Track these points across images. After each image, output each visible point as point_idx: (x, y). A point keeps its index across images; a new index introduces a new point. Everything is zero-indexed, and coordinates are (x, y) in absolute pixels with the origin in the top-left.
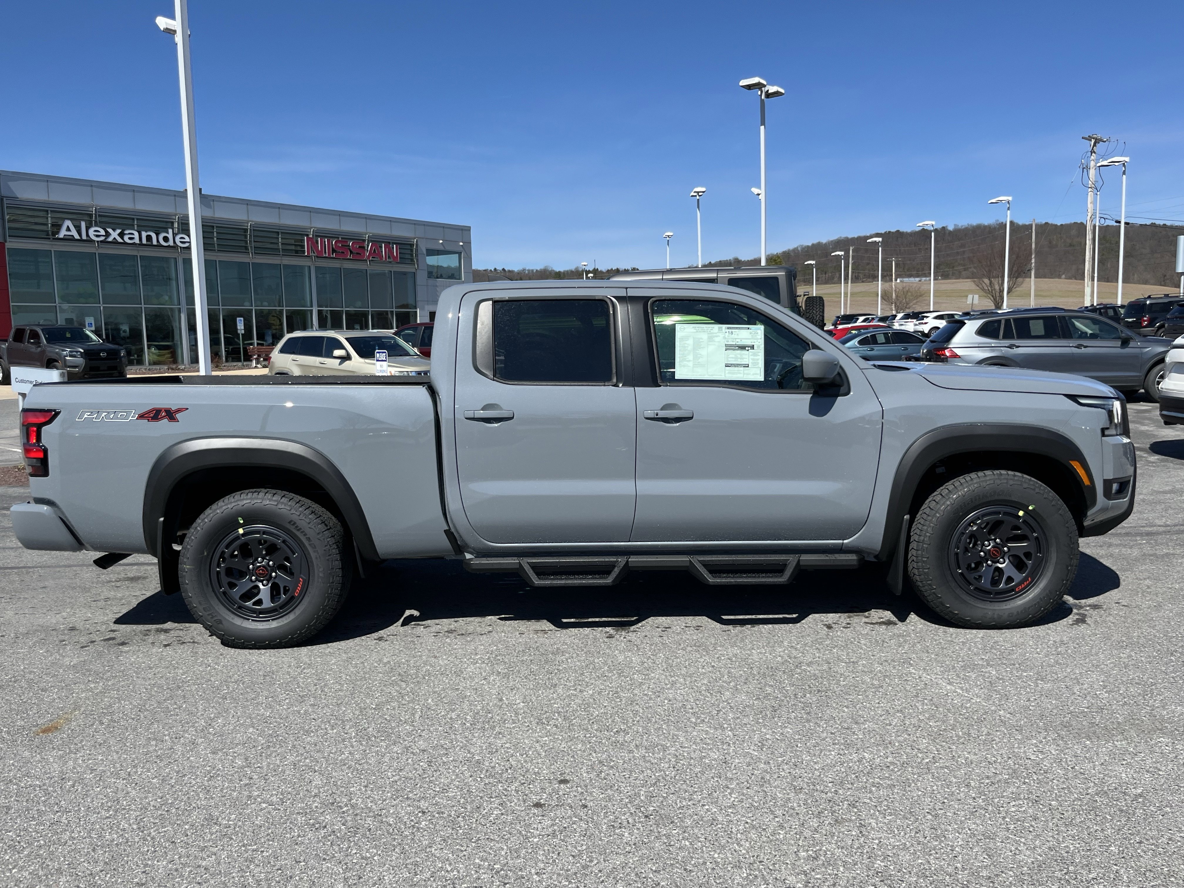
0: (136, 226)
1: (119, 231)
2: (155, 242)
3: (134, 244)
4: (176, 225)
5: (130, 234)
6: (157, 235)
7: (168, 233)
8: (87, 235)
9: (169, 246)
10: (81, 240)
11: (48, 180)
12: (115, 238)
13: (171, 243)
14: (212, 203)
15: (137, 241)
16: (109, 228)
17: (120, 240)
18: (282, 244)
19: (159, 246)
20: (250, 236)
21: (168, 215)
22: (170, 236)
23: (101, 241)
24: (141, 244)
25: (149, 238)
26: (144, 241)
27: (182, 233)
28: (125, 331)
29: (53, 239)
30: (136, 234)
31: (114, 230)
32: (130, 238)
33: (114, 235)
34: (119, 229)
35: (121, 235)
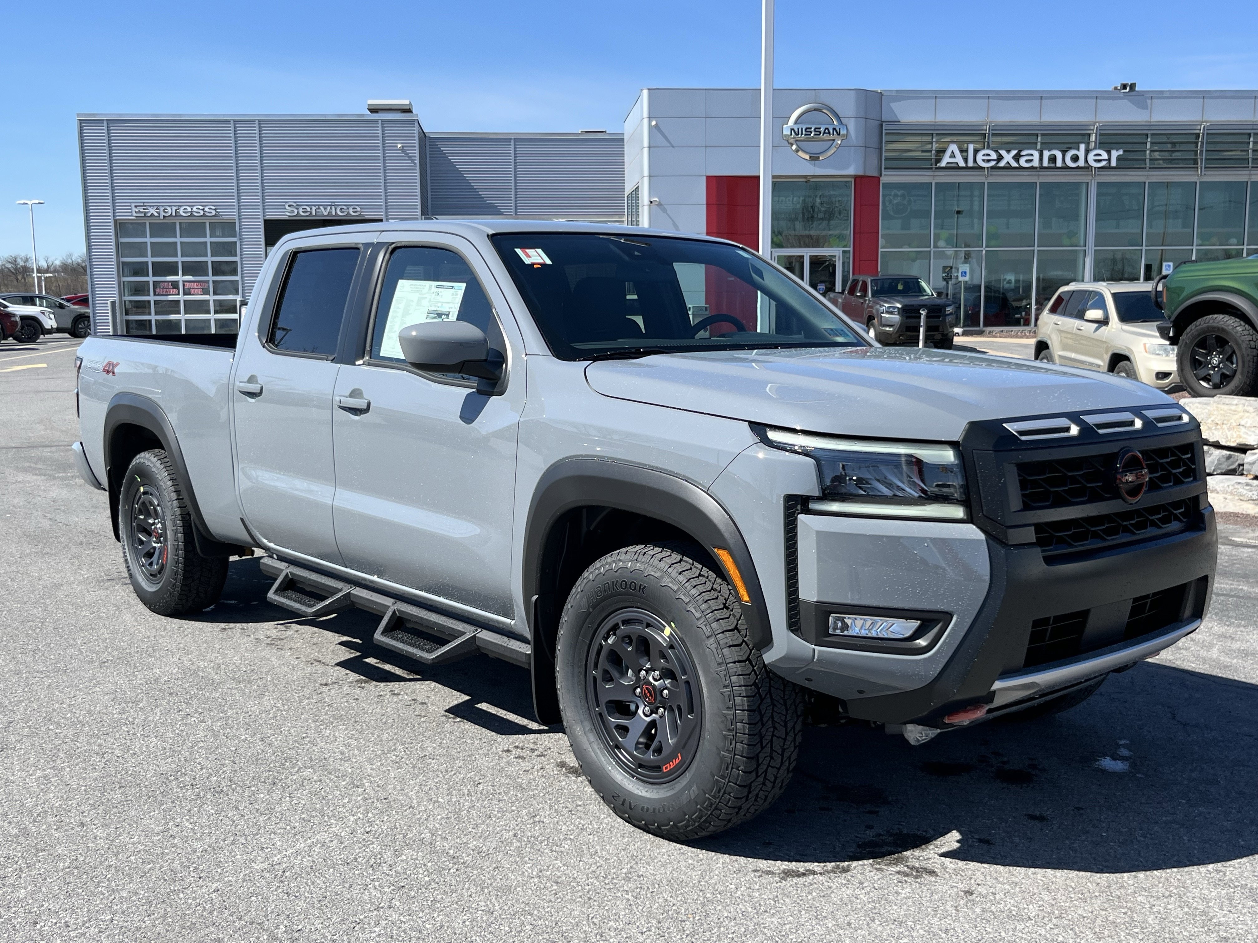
0: (1039, 144)
1: (1014, 152)
2: (1059, 163)
3: (1032, 168)
4: (1093, 138)
5: (1028, 155)
6: (1064, 152)
7: (1078, 149)
8: (975, 161)
9: (1078, 168)
10: (967, 168)
11: (936, 95)
12: (1008, 163)
13: (1081, 163)
14: (1149, 101)
15: (1036, 163)
16: (1001, 149)
17: (1014, 164)
18: (1254, 151)
19: (1066, 168)
20: (1202, 143)
21: (1085, 126)
22: (1081, 153)
23: (992, 168)
24: (1042, 168)
25: (1053, 159)
26: (1045, 163)
27: (1099, 148)
28: (1009, 282)
29: (936, 168)
30: (1036, 154)
31: (1008, 151)
32: (1027, 161)
33: (1008, 158)
34: (1015, 149)
35: (1017, 158)
